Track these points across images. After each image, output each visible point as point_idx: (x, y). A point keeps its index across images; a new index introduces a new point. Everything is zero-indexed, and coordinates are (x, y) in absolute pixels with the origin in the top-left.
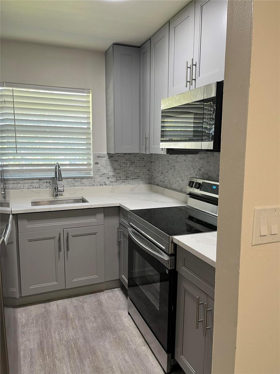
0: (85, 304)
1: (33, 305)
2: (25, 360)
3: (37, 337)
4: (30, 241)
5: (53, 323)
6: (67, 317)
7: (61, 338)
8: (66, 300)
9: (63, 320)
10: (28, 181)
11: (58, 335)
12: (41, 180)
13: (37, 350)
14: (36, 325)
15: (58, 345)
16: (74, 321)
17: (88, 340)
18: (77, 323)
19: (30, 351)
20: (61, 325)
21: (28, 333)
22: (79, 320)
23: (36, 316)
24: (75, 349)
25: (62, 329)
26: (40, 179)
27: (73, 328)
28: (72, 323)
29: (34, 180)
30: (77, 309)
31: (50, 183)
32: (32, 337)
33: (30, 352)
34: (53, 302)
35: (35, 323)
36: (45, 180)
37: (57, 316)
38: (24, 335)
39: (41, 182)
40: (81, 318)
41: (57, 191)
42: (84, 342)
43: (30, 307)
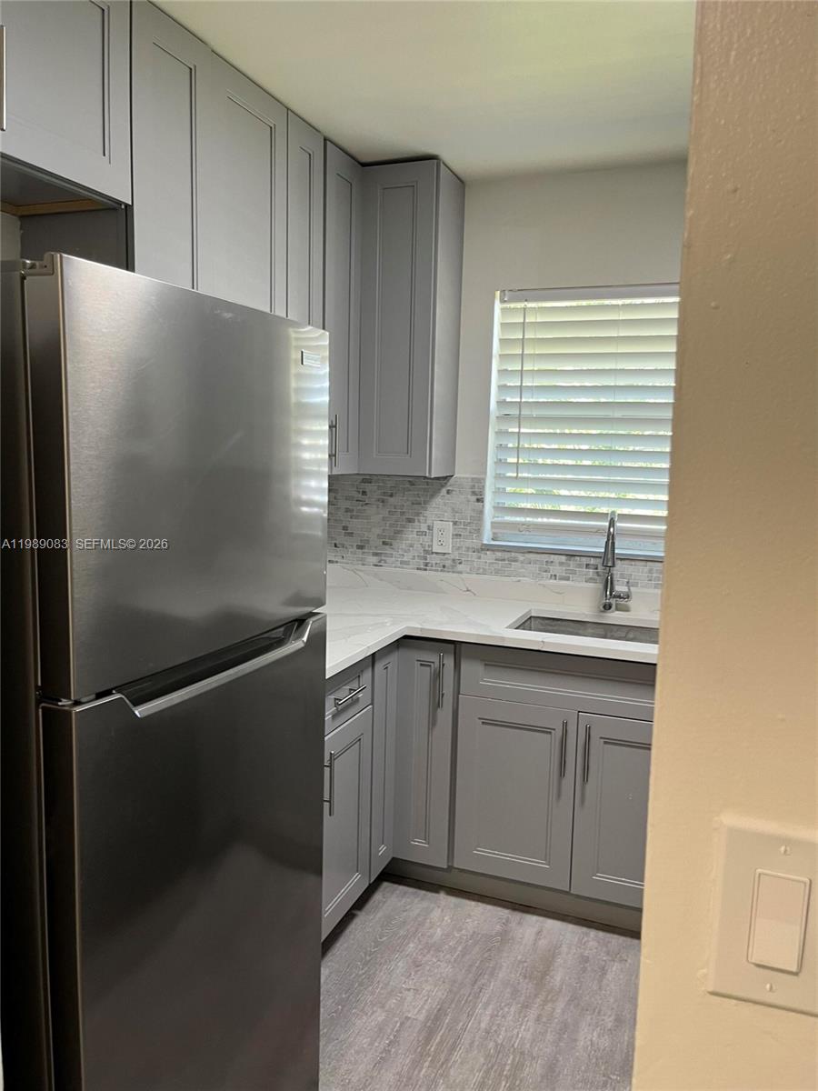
0: (616, 966)
1: (483, 902)
2: (375, 1040)
3: (440, 993)
4: (485, 722)
5: (500, 975)
6: (542, 978)
7: (494, 1029)
8: (571, 927)
9: (527, 981)
10: (539, 556)
11: (492, 1016)
12: (573, 558)
13: (417, 1030)
14: (455, 961)
15: (471, 1044)
16: (554, 998)
17: (558, 1075)
18: (558, 1011)
19: (401, 1024)
20: (515, 992)
21: (427, 973)
22: (568, 1003)
23: (472, 936)
24: (507, 1082)
25: (509, 1005)
26: (571, 555)
27: (538, 1019)
28: (545, 1002)
29: (552, 556)
30: (584, 970)
31: (597, 569)
32: (428, 988)
33: (398, 1025)
34: (535, 918)
35: (458, 955)
36: (584, 559)
37: (520, 962)
38: (416, 972)
39: (572, 564)
40: (576, 1001)
41: (611, 594)
42: (542, 1077)
43: (473, 903)
